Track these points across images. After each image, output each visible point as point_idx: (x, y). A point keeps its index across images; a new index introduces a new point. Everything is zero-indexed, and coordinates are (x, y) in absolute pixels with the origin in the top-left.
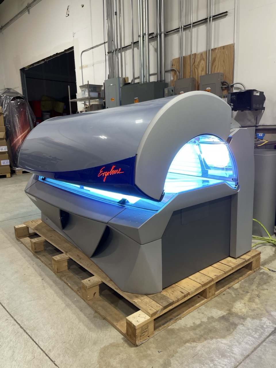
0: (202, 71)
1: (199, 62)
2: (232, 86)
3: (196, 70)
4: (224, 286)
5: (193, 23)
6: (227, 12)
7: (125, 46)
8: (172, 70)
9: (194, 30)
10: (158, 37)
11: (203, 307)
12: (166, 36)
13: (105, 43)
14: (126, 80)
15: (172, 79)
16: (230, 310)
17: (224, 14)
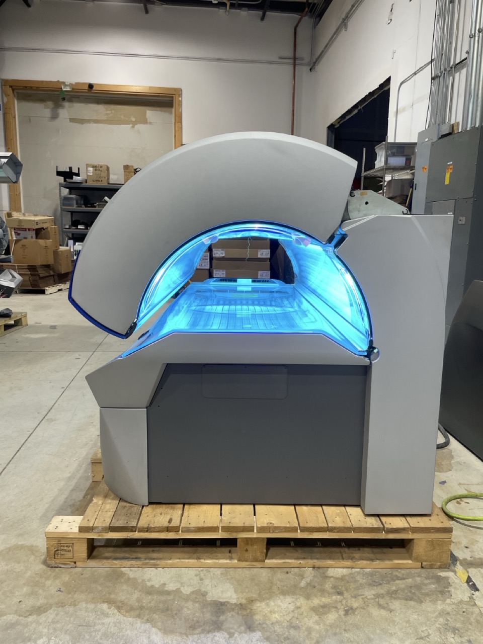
4: (304, 558)
7: (463, 59)
11: (218, 572)
13: (432, 60)
14: (455, 128)
16: (251, 601)
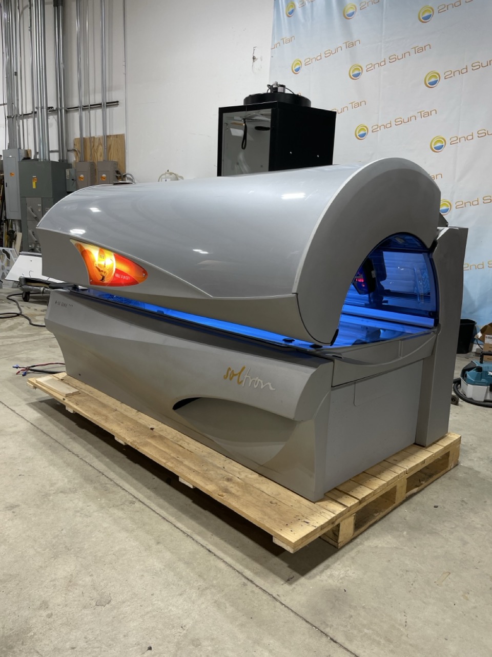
0: (101, 156)
1: (98, 147)
2: (125, 176)
3: (95, 154)
5: (91, 106)
6: (117, 102)
7: (28, 113)
8: (75, 150)
9: (92, 112)
10: (58, 112)
12: (66, 112)
13: (4, 104)
14: (29, 153)
15: (75, 159)
17: (116, 103)
